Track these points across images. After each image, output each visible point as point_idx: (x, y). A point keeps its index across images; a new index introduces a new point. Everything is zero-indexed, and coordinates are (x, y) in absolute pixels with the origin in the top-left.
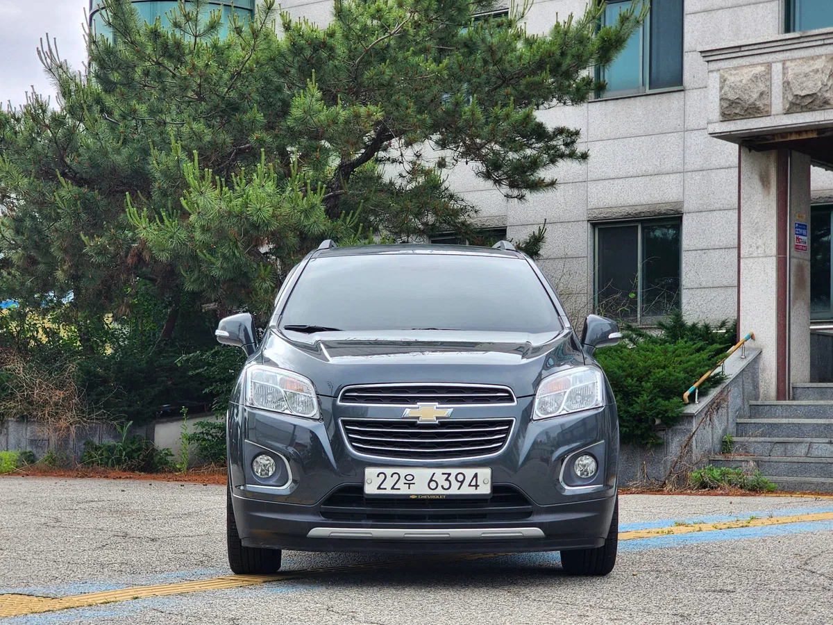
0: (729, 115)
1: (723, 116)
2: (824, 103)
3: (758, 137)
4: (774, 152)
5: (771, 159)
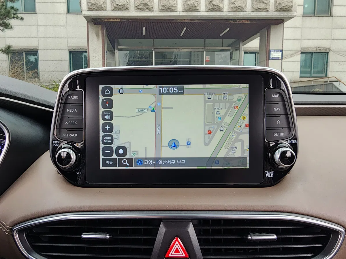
0: (91, 9)
1: (89, 9)
2: (127, 9)
3: (99, 19)
4: (100, 26)
5: (100, 28)
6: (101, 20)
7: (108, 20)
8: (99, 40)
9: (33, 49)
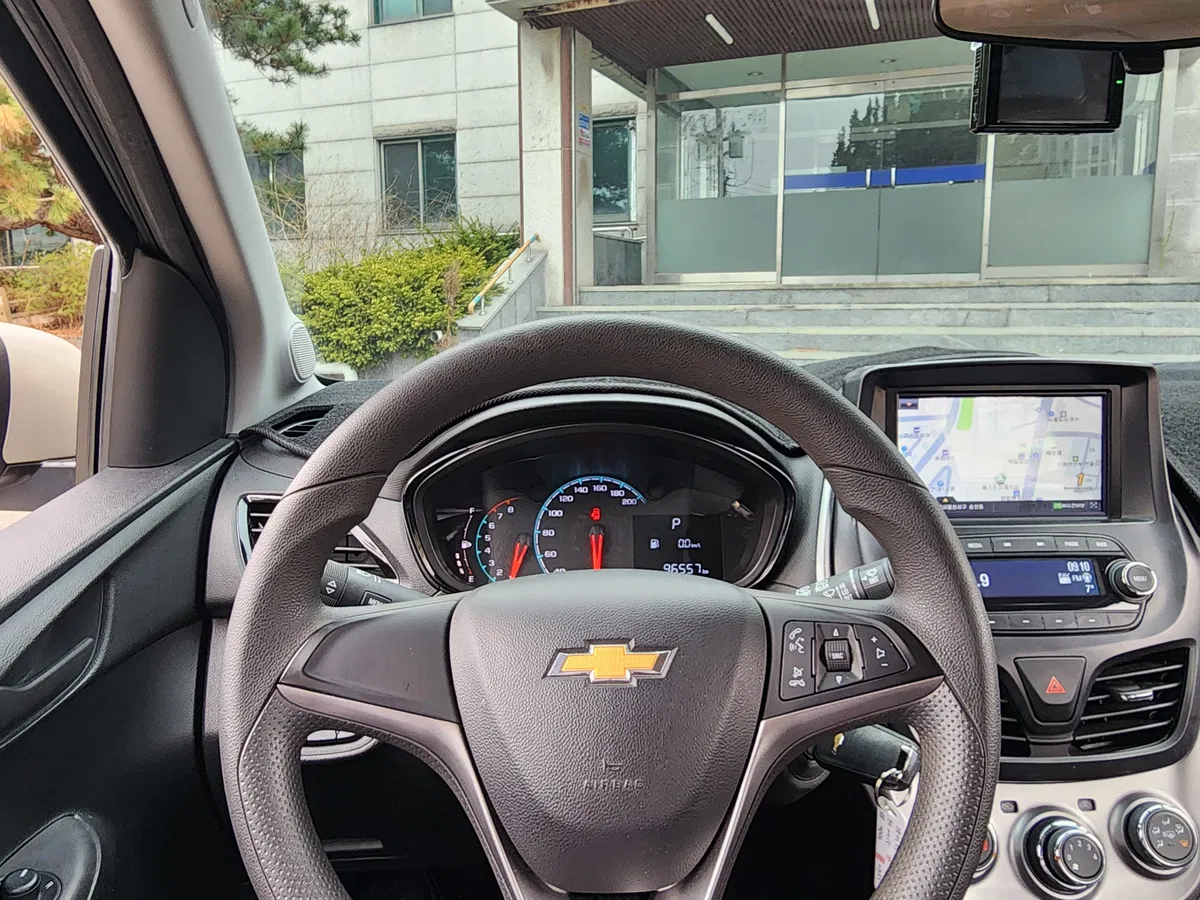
3: (541, 7)
4: (557, 31)
5: (555, 38)
6: (549, 10)
7: (569, 7)
8: (552, 77)
9: (440, 131)
